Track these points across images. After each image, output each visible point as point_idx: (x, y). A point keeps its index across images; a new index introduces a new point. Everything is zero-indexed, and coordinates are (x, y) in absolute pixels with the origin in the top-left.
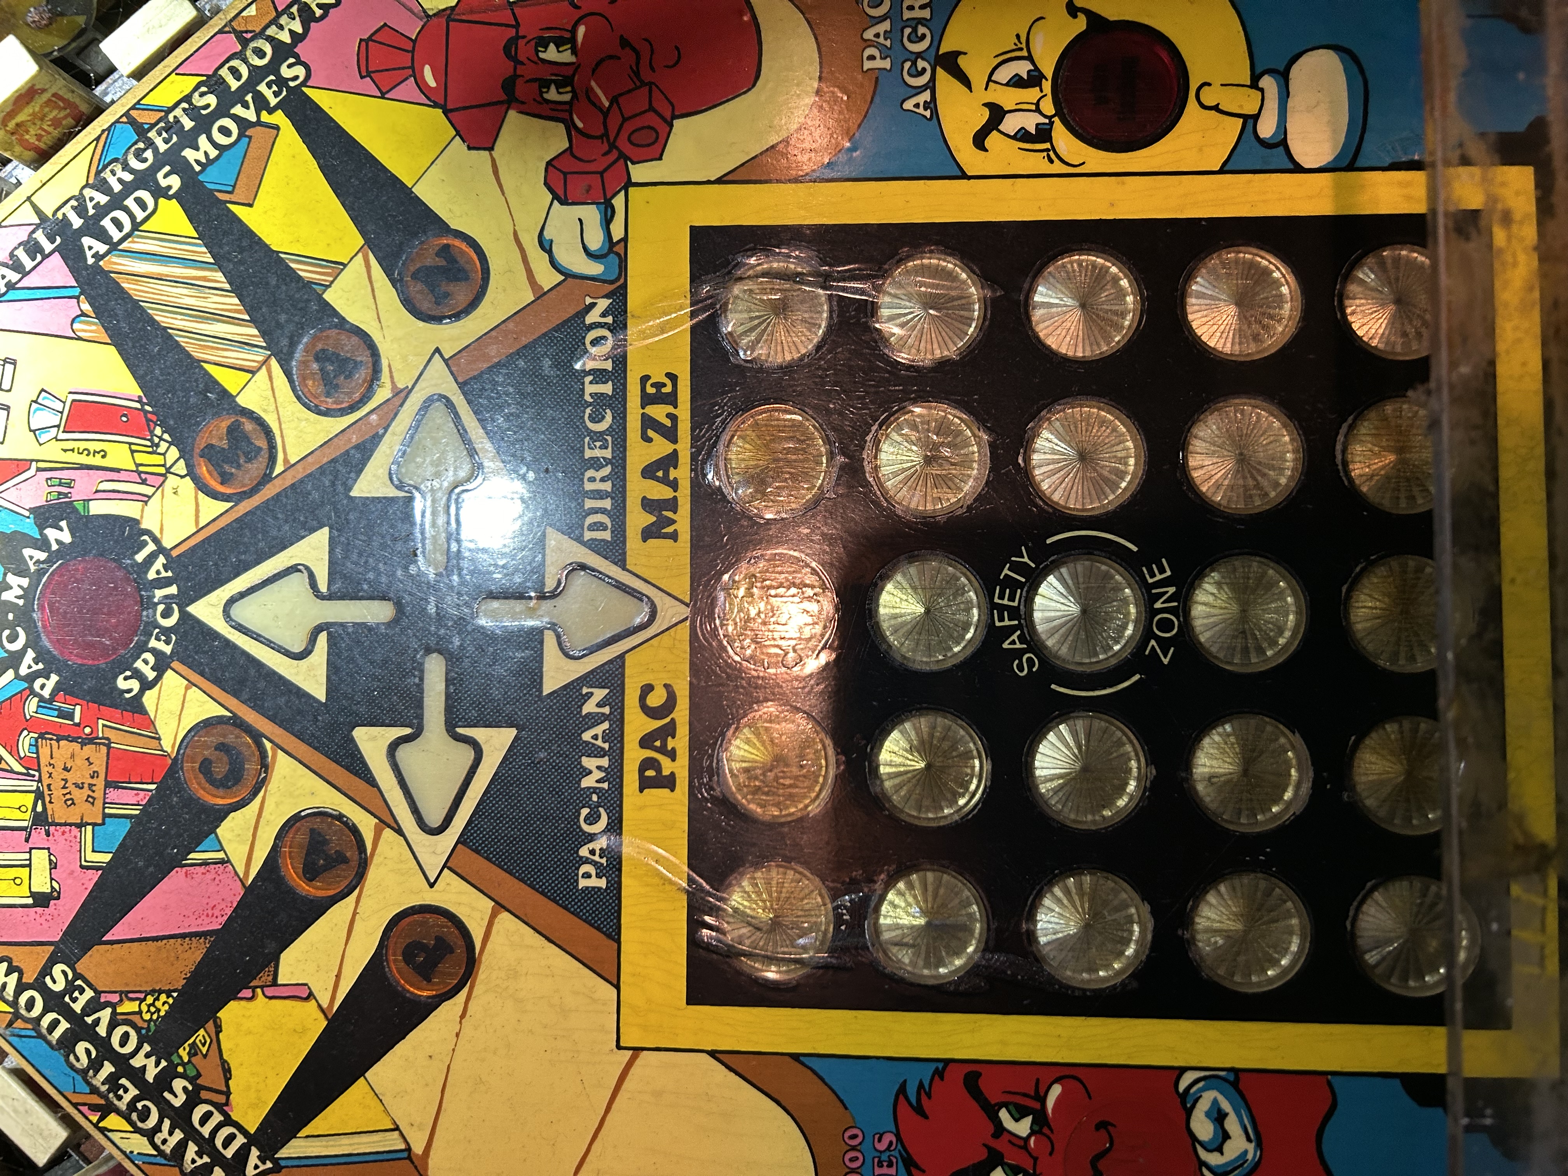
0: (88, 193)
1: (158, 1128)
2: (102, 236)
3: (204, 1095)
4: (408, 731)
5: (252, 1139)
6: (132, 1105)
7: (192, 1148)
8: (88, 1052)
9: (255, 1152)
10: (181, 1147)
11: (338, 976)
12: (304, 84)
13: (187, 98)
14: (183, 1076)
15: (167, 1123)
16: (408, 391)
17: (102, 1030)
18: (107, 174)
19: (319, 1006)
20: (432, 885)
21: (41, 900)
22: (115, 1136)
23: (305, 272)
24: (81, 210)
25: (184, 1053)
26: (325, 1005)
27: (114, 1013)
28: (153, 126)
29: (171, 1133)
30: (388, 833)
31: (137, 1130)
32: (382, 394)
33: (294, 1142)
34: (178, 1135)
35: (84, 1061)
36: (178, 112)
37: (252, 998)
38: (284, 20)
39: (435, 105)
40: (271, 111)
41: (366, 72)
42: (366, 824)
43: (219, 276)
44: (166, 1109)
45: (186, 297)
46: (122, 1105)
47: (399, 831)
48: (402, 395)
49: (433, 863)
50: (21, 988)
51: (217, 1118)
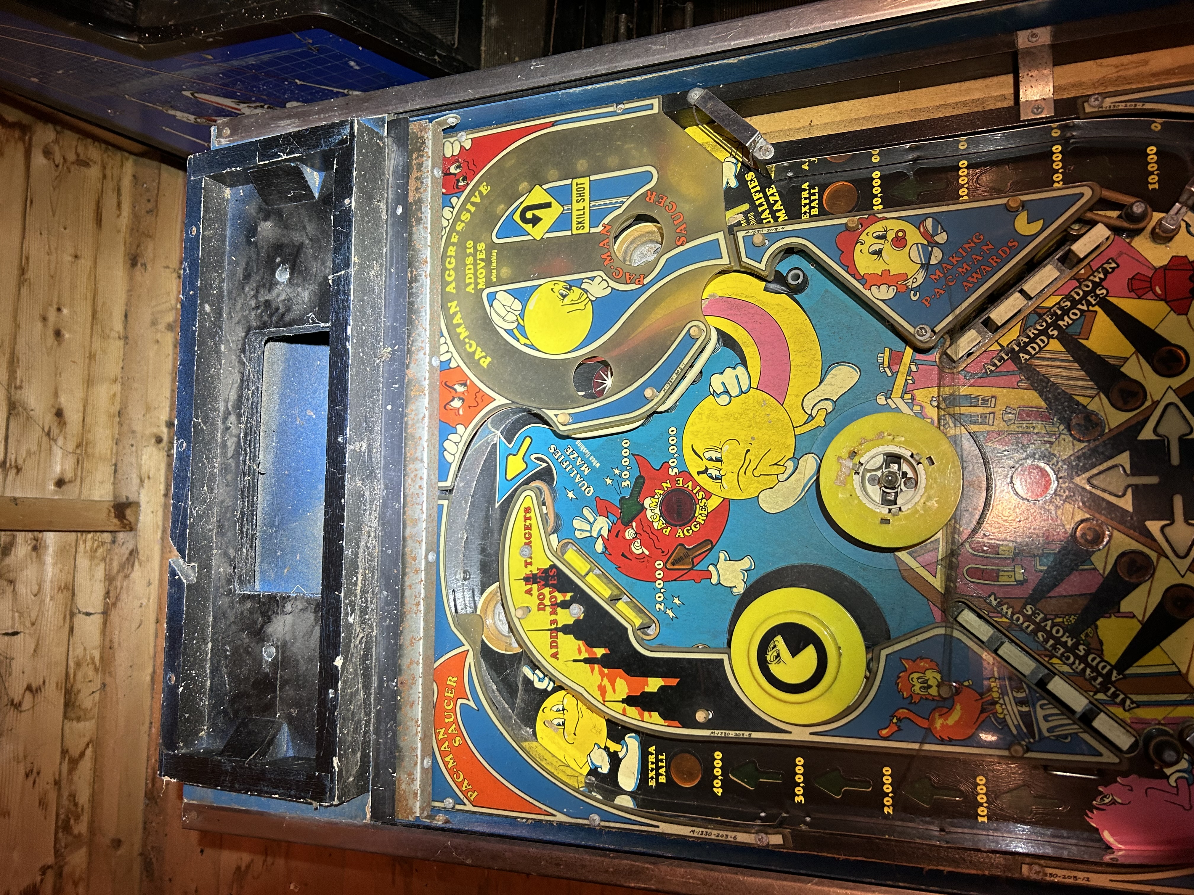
0: (1021, 338)
1: (1074, 663)
2: (1028, 353)
3: (1092, 651)
4: (1167, 522)
5: (1113, 667)
6: (1062, 654)
7: (1088, 671)
8: (1043, 636)
9: (1115, 672)
10: (1084, 670)
11: (1145, 610)
12: (1106, 295)
13: (1059, 303)
14: (1083, 644)
15: (1077, 662)
16: (1158, 402)
17: (1048, 628)
18: (1028, 331)
19: (1139, 621)
20: (1183, 576)
21: (1020, 583)
22: (1056, 666)
23: (1112, 361)
24: (1018, 345)
25: (1083, 636)
26: (1140, 619)
27: (1052, 622)
28: (1045, 314)
29: (1079, 664)
30: (1163, 559)
31: (1065, 664)
32: (1148, 403)
33: (1131, 668)
34: (1082, 666)
35: (1041, 639)
36: (1055, 308)
37: (1110, 617)
38: (1096, 274)
39: (1162, 300)
40: (1093, 306)
41: (1131, 290)
42: (1153, 555)
43: (1076, 364)
44: (1077, 657)
45: (1064, 373)
46: (1058, 655)
47: (1167, 557)
48: (1156, 404)
49: (1183, 569)
50: (1013, 614)
51: (1098, 659)
